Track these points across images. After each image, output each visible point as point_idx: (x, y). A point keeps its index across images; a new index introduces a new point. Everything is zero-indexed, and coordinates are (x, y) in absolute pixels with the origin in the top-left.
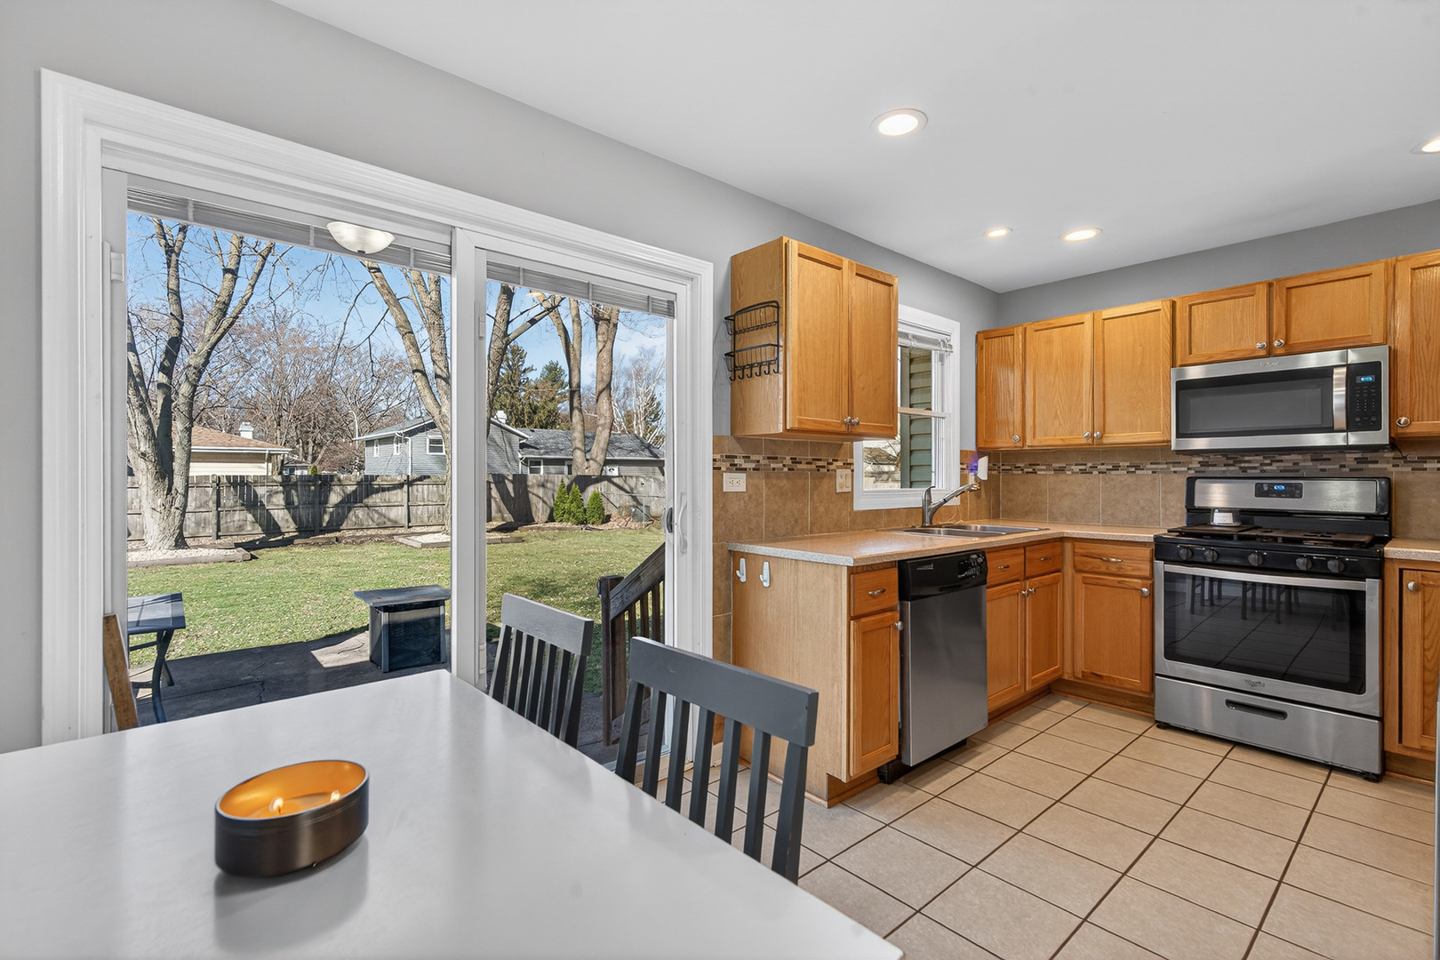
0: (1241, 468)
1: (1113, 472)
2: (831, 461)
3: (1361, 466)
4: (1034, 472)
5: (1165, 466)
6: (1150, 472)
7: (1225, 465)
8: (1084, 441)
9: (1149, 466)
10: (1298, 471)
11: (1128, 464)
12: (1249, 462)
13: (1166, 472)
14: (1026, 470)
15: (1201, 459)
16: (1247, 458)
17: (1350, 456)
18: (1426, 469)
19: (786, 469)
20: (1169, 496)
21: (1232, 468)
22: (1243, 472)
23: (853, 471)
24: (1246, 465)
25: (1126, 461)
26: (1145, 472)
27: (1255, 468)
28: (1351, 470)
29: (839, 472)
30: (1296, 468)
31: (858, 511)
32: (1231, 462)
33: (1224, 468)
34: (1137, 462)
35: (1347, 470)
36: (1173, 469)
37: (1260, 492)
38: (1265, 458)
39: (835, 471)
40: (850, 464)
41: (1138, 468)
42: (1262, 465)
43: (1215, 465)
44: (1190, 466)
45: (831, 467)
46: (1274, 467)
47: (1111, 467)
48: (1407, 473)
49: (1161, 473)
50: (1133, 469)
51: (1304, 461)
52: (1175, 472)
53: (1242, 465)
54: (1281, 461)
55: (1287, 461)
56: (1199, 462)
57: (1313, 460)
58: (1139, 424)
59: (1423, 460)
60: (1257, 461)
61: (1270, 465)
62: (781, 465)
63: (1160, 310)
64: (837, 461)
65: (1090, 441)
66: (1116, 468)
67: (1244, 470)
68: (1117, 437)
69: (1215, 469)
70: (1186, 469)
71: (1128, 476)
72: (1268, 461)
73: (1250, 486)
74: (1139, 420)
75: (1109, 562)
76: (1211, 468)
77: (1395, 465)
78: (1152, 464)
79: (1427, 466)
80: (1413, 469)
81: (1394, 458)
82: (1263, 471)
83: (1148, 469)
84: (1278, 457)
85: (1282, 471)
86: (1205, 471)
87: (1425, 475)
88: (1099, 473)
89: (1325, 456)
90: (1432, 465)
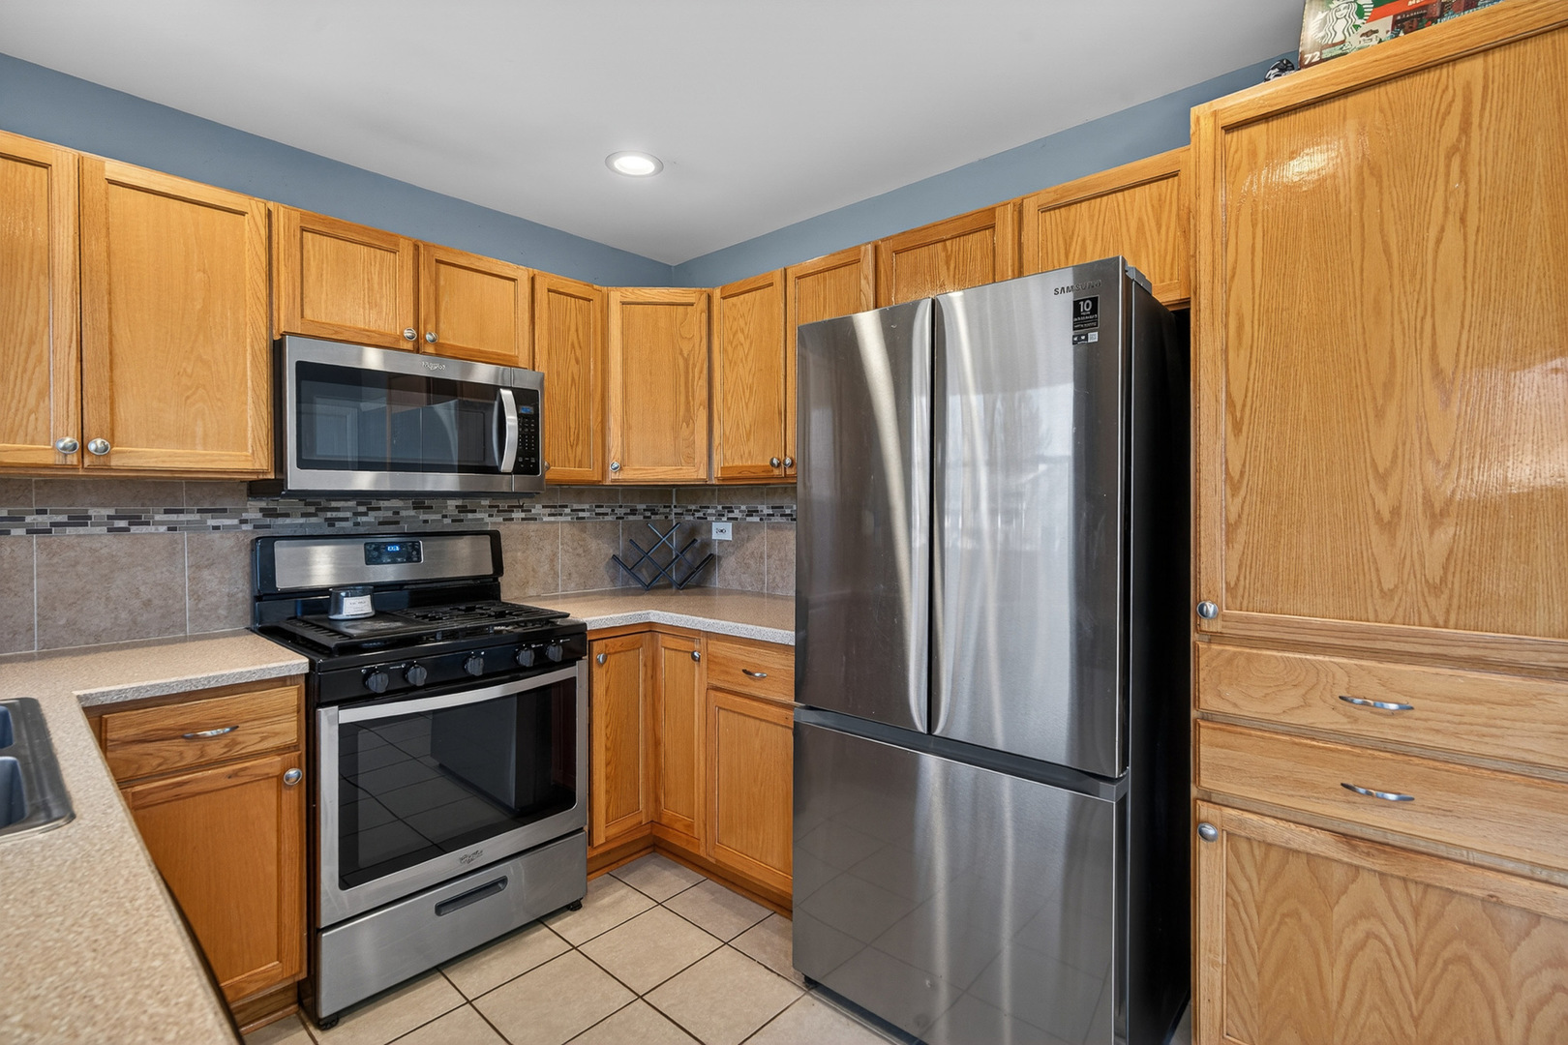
0: (326, 519)
1: (69, 530)
5: (197, 517)
6: (163, 529)
7: (304, 515)
8: (58, 460)
10: (397, 523)
11: (112, 512)
12: (337, 509)
13: (189, 526)
15: (263, 504)
16: (334, 504)
17: (452, 503)
18: (512, 519)
20: (206, 574)
21: (313, 520)
22: (329, 525)
24: (334, 514)
25: (103, 506)
26: (151, 529)
27: (346, 519)
28: (453, 521)
30: (396, 518)
32: (312, 509)
33: (302, 520)
34: (133, 508)
35: (447, 521)
36: (211, 522)
38: (358, 504)
41: (135, 520)
42: (356, 514)
43: (287, 515)
44: (245, 516)
46: (371, 518)
48: (500, 523)
49: (186, 529)
50: (123, 524)
51: (407, 509)
52: (216, 528)
53: (329, 515)
54: (379, 509)
55: (387, 509)
56: (262, 510)
57: (414, 508)
59: (511, 509)
60: (345, 509)
61: (365, 514)
65: (73, 459)
66: (80, 520)
67: (331, 522)
68: (148, 456)
69: (288, 521)
70: (236, 522)
71: (111, 537)
72: (362, 509)
73: (358, 549)
74: (199, 423)
75: (196, 738)
76: (280, 521)
77: (491, 516)
78: (166, 512)
79: (514, 515)
80: (504, 520)
81: (490, 507)
82: (357, 524)
83: (162, 523)
84: (374, 503)
85: (380, 523)
86: (268, 526)
87: (514, 527)
88: (29, 532)
89: (427, 503)
90: (518, 515)
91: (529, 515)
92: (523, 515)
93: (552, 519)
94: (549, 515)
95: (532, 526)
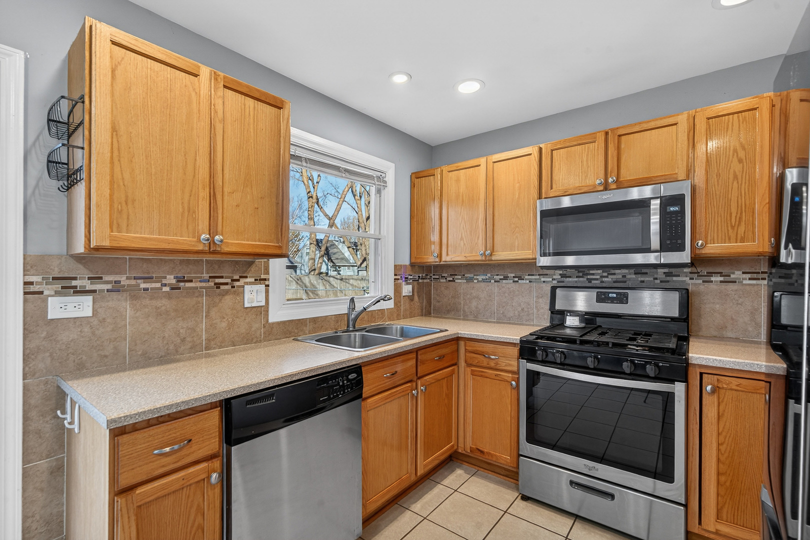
0: (587, 279)
1: (504, 281)
2: (236, 277)
3: (668, 279)
4: (453, 281)
5: (538, 277)
6: (528, 281)
7: (577, 277)
8: (480, 258)
9: (526, 277)
10: (625, 282)
11: (514, 275)
12: (593, 274)
13: (536, 281)
14: (448, 279)
15: (561, 272)
16: (591, 272)
17: (661, 271)
18: (712, 282)
19: (166, 289)
20: (540, 300)
21: (581, 279)
22: (589, 282)
23: (267, 286)
24: (592, 277)
25: (512, 273)
26: (524, 281)
27: (597, 279)
28: (661, 282)
29: (247, 288)
30: (624, 279)
31: (273, 323)
32: (581, 274)
33: (577, 280)
34: (519, 274)
35: (658, 281)
36: (543, 279)
37: (601, 299)
38: (604, 272)
39: (243, 287)
40: (265, 280)
41: (520, 278)
42: (602, 277)
44: (554, 278)
45: (237, 284)
46: (610, 279)
47: (502, 277)
48: (700, 284)
50: (516, 279)
51: (630, 274)
52: (544, 282)
53: (589, 277)
54: (614, 274)
55: (619, 274)
56: (560, 274)
57: (635, 274)
58: (516, 244)
59: (710, 274)
60: (598, 274)
61: (607, 277)
62: (158, 285)
63: (530, 154)
64: (246, 277)
65: (483, 258)
66: (506, 278)
67: (590, 281)
68: (502, 255)
69: (570, 279)
70: (551, 279)
71: (514, 284)
72: (605, 274)
73: (593, 294)
74: (517, 241)
75: (489, 358)
76: (568, 279)
77: (691, 279)
78: (529, 275)
79: (713, 279)
80: (703, 282)
81: (691, 273)
82: (602, 282)
83: (526, 279)
84: (613, 271)
85: (615, 282)
86: (563, 282)
87: (712, 286)
88: (495, 282)
89: (644, 271)
90: (716, 279)
91: (727, 279)
92: (722, 279)
93: (754, 282)
94: (750, 279)
95: (731, 286)
